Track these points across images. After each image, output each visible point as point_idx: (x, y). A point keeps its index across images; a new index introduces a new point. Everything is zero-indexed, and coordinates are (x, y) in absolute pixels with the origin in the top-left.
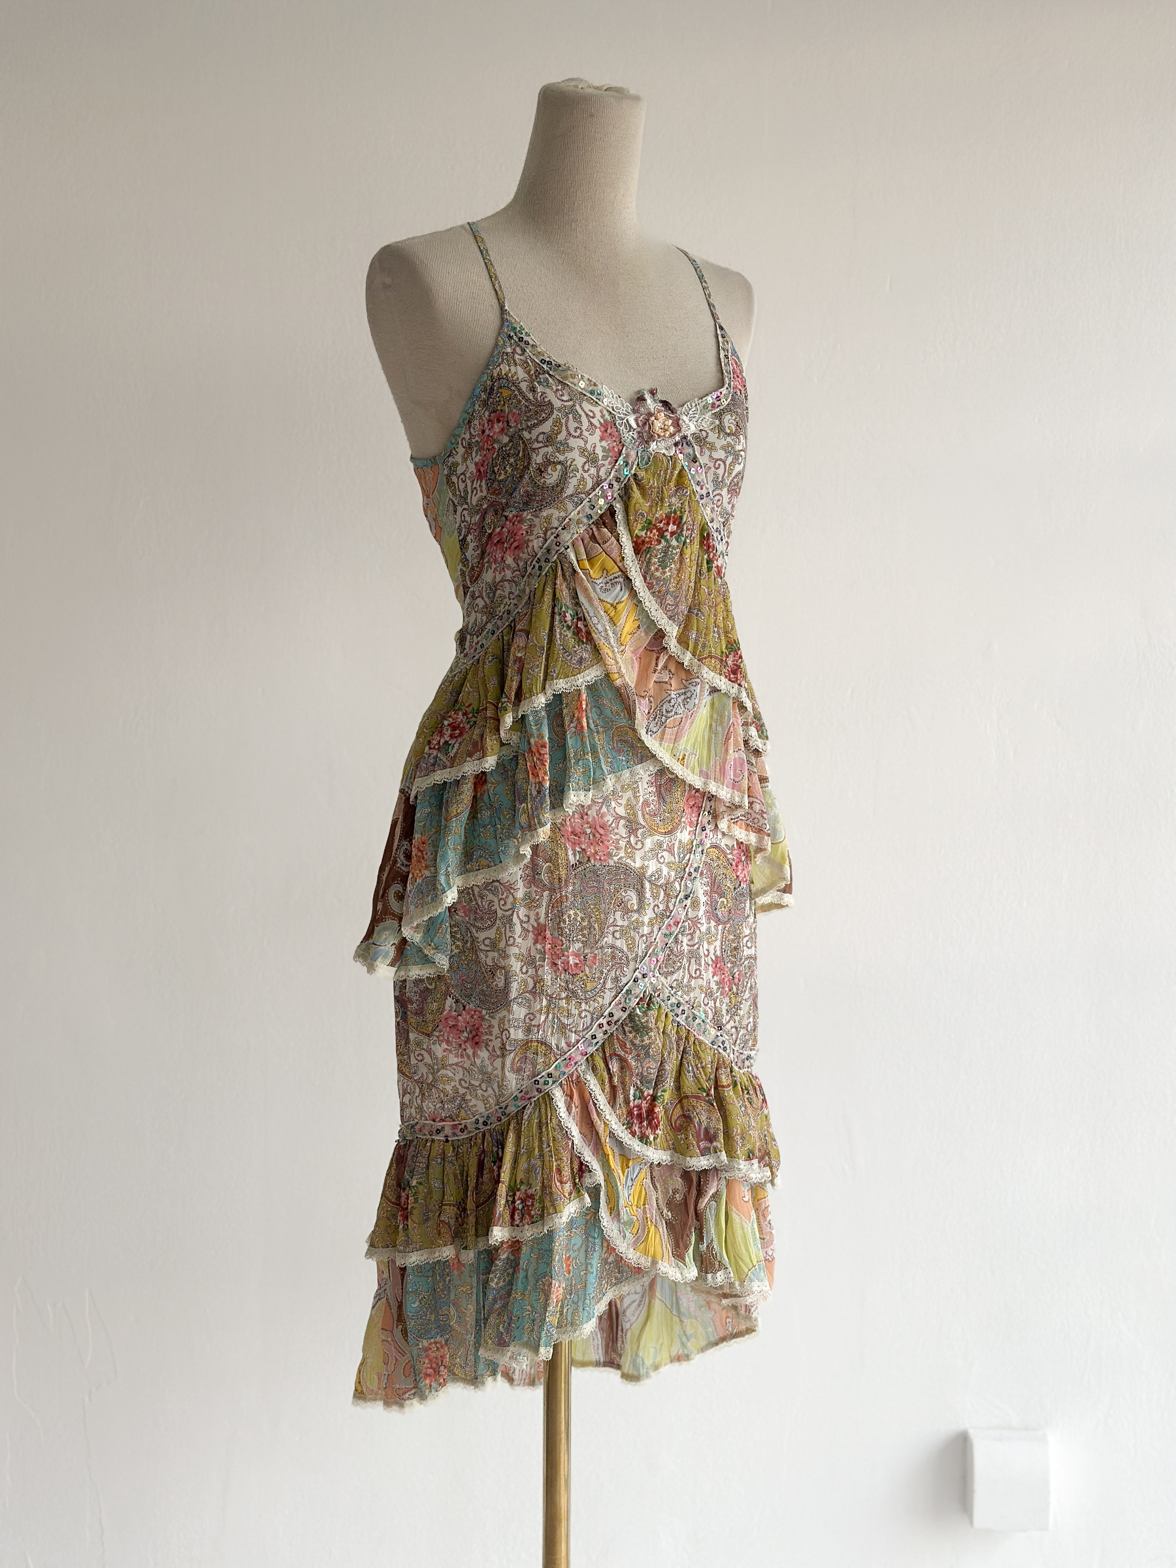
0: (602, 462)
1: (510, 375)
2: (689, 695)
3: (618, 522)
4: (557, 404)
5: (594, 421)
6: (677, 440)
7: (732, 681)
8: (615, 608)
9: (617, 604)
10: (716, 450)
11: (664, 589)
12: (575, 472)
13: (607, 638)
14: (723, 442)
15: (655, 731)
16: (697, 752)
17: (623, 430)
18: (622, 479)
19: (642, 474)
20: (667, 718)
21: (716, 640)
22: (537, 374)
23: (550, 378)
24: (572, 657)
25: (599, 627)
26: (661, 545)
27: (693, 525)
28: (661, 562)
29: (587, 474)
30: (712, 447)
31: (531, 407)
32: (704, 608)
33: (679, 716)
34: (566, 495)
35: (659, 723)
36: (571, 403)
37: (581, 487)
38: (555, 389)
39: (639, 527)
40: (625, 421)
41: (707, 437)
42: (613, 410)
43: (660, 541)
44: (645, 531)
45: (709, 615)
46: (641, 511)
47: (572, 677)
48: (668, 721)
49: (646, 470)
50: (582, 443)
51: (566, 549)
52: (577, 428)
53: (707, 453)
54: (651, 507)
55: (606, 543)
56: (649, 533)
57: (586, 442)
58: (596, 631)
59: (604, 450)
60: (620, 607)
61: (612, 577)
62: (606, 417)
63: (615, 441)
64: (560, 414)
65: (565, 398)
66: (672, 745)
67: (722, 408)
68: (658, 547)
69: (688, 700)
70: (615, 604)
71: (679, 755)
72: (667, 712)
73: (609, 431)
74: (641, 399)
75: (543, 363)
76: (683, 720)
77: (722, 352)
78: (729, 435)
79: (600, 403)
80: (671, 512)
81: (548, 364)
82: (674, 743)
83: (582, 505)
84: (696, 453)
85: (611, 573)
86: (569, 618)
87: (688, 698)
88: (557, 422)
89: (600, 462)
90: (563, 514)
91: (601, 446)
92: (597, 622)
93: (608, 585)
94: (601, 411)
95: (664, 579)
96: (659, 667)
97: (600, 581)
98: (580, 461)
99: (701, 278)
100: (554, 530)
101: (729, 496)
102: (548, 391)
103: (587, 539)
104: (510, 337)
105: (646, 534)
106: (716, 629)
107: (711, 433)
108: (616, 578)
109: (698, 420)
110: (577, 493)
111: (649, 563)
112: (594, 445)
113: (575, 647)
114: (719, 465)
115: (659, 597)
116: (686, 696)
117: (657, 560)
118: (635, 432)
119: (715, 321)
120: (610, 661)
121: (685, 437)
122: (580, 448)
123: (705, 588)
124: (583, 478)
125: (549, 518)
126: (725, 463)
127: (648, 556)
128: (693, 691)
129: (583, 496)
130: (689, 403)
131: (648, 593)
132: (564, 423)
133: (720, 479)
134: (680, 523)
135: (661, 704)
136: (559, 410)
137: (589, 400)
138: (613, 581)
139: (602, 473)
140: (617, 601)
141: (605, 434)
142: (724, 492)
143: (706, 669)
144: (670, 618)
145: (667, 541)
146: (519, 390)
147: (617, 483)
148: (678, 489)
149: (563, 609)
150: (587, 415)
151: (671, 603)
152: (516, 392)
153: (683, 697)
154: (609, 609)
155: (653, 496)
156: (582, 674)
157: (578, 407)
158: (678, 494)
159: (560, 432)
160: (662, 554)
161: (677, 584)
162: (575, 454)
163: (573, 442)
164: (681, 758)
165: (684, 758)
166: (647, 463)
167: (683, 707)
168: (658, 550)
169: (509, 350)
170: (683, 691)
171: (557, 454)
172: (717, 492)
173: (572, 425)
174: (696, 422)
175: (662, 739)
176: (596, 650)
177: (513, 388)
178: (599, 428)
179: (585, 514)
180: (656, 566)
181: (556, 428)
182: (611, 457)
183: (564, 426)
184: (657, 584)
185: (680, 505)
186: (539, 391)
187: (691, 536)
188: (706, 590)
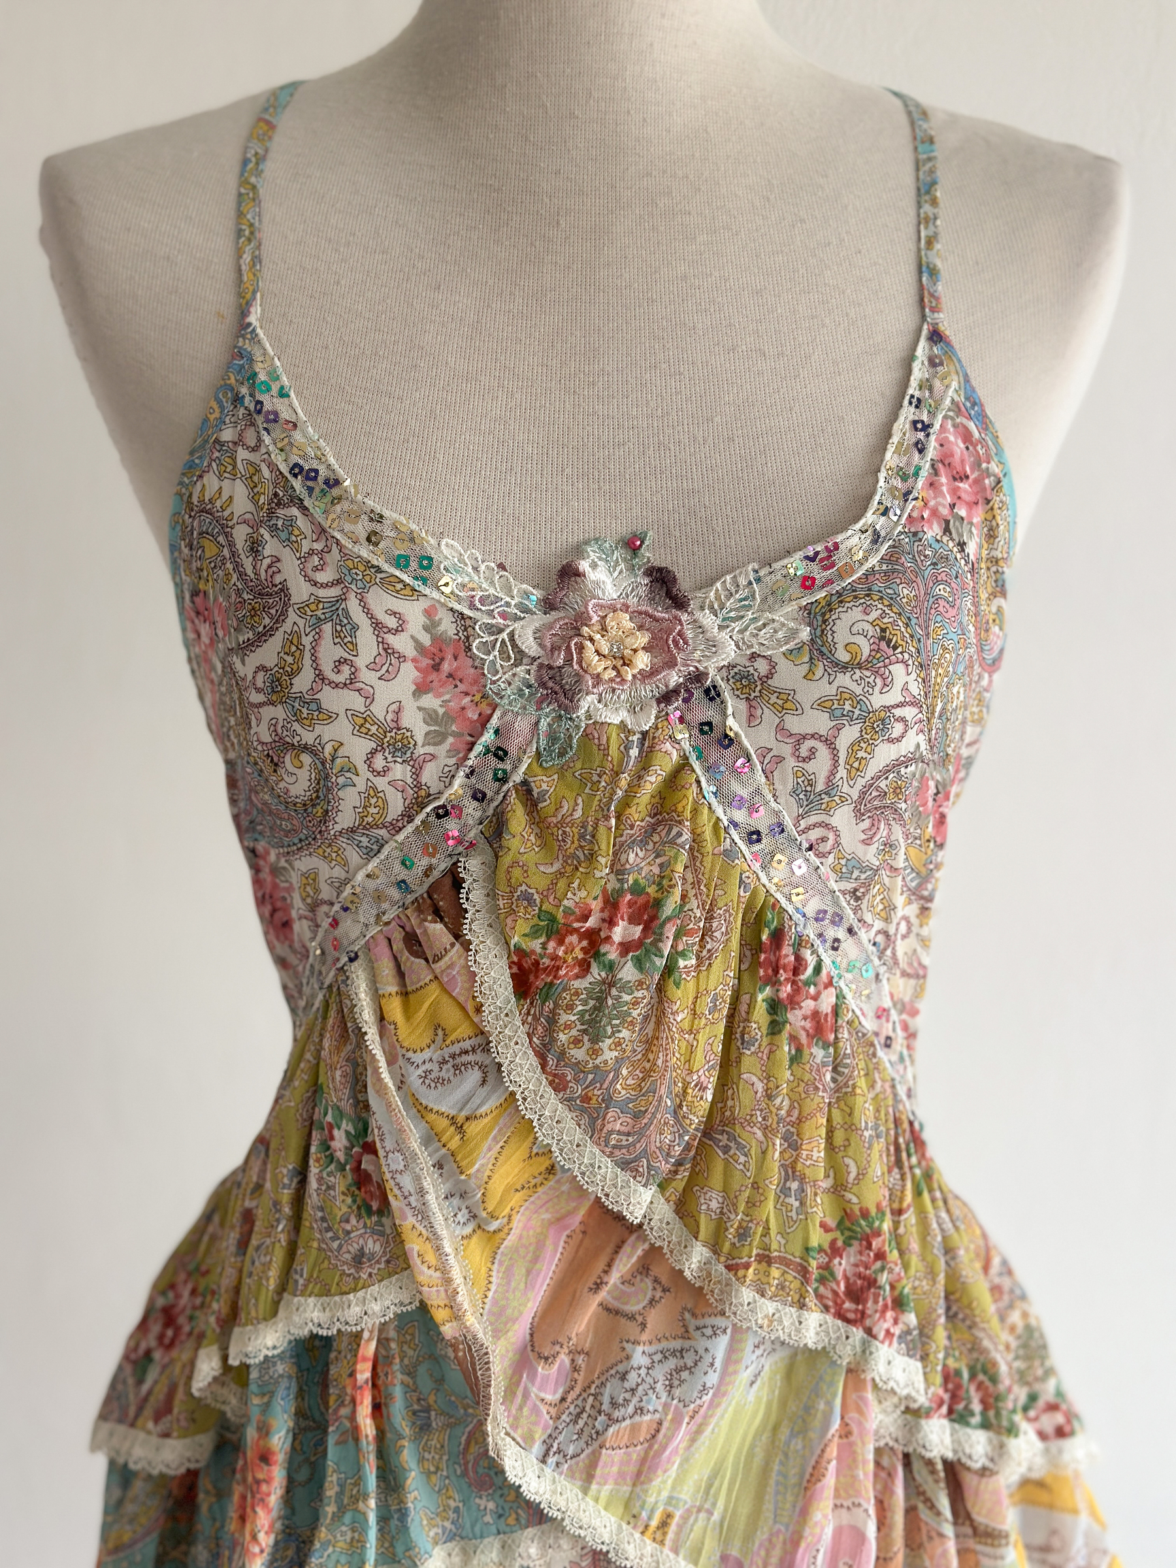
0: (430, 749)
1: (218, 504)
2: (689, 1360)
3: (471, 911)
4: (300, 591)
5: (402, 643)
6: (672, 684)
7: (848, 1321)
8: (460, 1129)
9: (467, 1119)
10: (798, 710)
11: (596, 1092)
12: (348, 775)
13: (423, 1213)
14: (823, 688)
15: (571, 1450)
16: (714, 1504)
17: (493, 662)
18: (489, 794)
19: (544, 784)
20: (612, 1420)
21: (793, 1214)
22: (277, 502)
23: (301, 522)
24: (340, 1247)
25: (407, 1182)
26: (589, 979)
27: (709, 918)
28: (589, 1022)
29: (387, 779)
30: (786, 703)
31: (246, 596)
32: (745, 1135)
33: (647, 1418)
34: (338, 828)
35: (587, 1430)
36: (334, 592)
37: (373, 810)
38: (305, 549)
39: (523, 927)
40: (505, 635)
41: (770, 676)
42: (472, 606)
43: (589, 966)
44: (542, 940)
45: (764, 1152)
46: (524, 888)
47: (337, 1298)
48: (611, 1430)
49: (562, 771)
50: (358, 703)
51: (351, 960)
52: (340, 662)
53: (769, 718)
54: (561, 873)
55: (439, 959)
56: (552, 945)
57: (370, 699)
58: (396, 1191)
59: (430, 717)
60: (472, 1128)
61: (456, 1049)
62: (442, 628)
63: (467, 694)
64: (301, 622)
65: (322, 577)
66: (626, 1489)
67: (836, 587)
68: (577, 984)
69: (685, 1375)
70: (460, 1119)
71: (650, 1518)
72: (614, 1404)
73: (446, 667)
74: (569, 574)
75: (295, 476)
76: (663, 1431)
77: (908, 413)
78: (844, 667)
79: (427, 591)
80: (620, 892)
81: (308, 478)
82: (634, 1485)
83: (382, 856)
84: (730, 722)
85: (452, 1037)
86: (340, 1141)
87: (686, 1368)
88: (293, 643)
89: (420, 750)
90: (338, 872)
91: (420, 709)
92: (401, 1167)
93: (445, 1067)
94: (429, 613)
95: (597, 1067)
96: (614, 1278)
97: (427, 1054)
98: (358, 748)
99: (925, 191)
100: (325, 908)
101: (866, 824)
102: (287, 555)
103: (398, 945)
104: (237, 400)
105: (544, 946)
106: (794, 1185)
107: (783, 665)
108: (466, 1052)
109: (746, 629)
110: (362, 827)
111: (552, 1020)
112: (394, 707)
113: (348, 1221)
114: (813, 752)
115: (583, 1111)
116: (681, 1363)
117: (573, 1018)
118: (534, 667)
119: (923, 317)
120: (426, 1274)
121: (698, 677)
122: (352, 714)
123: (754, 1079)
124: (375, 788)
125: (311, 878)
126: (830, 743)
127: (550, 1004)
128: (701, 1351)
129: (383, 832)
130: (728, 577)
131: (552, 1099)
132: (308, 647)
133: (820, 787)
134: (654, 918)
135: (603, 1379)
136: (302, 610)
137: (390, 583)
138: (458, 1060)
139: (430, 775)
140: (464, 1114)
141: (434, 676)
142: (842, 817)
143: (747, 1294)
144: (624, 1165)
145: (611, 967)
146: (231, 545)
147: (475, 804)
148: (659, 823)
149: (329, 1118)
150: (377, 625)
151: (623, 1129)
152: (226, 552)
153: (672, 1363)
154: (444, 1131)
155: (571, 846)
156: (360, 1294)
157: (353, 605)
158: (656, 838)
159: (299, 670)
160: (592, 1003)
161: (643, 1079)
162: (341, 730)
163: (331, 699)
164: (654, 1523)
165: (664, 1525)
166: (561, 754)
167: (664, 1396)
168: (577, 994)
169: (227, 435)
170: (677, 1344)
171: (296, 726)
172: (813, 819)
173: (329, 652)
174: (741, 632)
175: (589, 1477)
176: (395, 1240)
177: (221, 539)
178: (414, 660)
179: (393, 879)
180: (574, 1032)
181: (290, 659)
182: (454, 734)
183: (307, 655)
184: (577, 1081)
185: (656, 870)
186: (267, 553)
187: (702, 947)
188: (760, 1086)
